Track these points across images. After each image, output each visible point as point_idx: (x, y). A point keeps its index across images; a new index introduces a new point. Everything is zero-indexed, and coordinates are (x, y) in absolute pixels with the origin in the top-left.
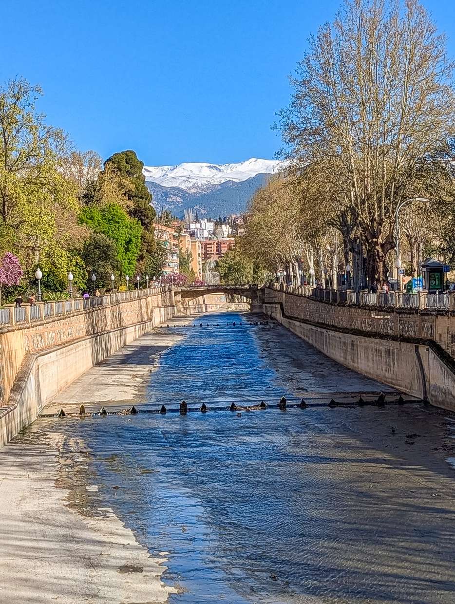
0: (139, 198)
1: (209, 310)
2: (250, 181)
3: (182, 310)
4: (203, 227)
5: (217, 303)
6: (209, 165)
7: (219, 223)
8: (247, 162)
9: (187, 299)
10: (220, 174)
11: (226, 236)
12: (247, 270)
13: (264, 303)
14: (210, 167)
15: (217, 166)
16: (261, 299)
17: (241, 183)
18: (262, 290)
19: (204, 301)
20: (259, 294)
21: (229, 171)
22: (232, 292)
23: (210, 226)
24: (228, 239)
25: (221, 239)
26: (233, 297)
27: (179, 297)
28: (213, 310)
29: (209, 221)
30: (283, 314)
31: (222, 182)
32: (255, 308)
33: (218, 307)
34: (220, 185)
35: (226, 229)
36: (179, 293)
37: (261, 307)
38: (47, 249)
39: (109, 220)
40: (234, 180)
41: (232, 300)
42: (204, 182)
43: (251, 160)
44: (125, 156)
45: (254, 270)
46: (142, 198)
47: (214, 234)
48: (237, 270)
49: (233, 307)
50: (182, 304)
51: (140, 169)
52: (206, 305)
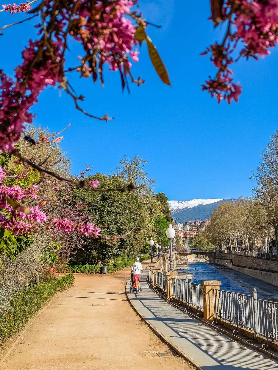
0: (166, 213)
1: (189, 261)
2: (195, 208)
3: (180, 261)
4: (179, 226)
5: (192, 259)
6: (178, 201)
7: (185, 224)
8: (193, 200)
9: (182, 257)
10: (182, 205)
11: (188, 230)
12: (204, 245)
13: (215, 258)
14: (178, 202)
15: (181, 202)
16: (214, 257)
17: (191, 208)
18: (215, 253)
19: (187, 258)
20: (213, 255)
21: (186, 204)
22: (197, 254)
23: (182, 226)
24: (189, 231)
25: (186, 231)
26: (198, 256)
27: (178, 256)
28: (190, 261)
29: (181, 224)
30: (233, 265)
31: (183, 208)
32: (211, 261)
33: (192, 260)
34: (183, 209)
35: (188, 227)
36: (179, 254)
37: (214, 260)
38: (149, 234)
39: (159, 222)
40: (188, 207)
41: (198, 257)
42: (176, 208)
43: (195, 199)
44: (160, 195)
45: (207, 244)
46: (167, 212)
47: (183, 229)
48: (200, 244)
49: (199, 260)
50: (180, 258)
51: (167, 200)
52: (188, 260)
